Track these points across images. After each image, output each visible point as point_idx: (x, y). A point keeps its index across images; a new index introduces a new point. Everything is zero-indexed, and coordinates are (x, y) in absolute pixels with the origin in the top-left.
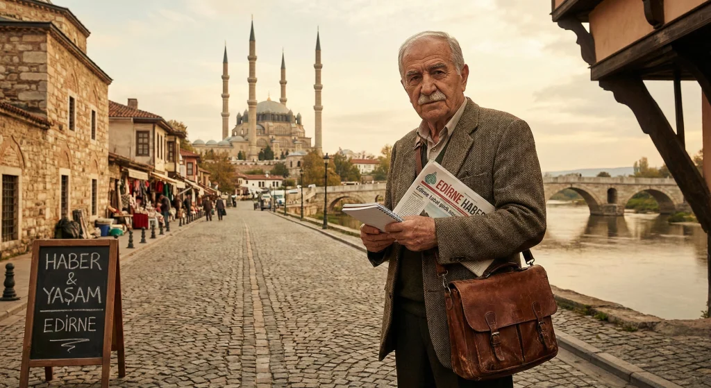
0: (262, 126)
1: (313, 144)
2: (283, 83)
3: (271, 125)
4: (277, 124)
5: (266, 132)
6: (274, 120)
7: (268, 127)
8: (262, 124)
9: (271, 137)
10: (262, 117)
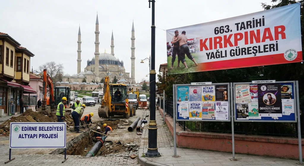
0: (102, 66)
2: (113, 46)
4: (110, 66)
5: (105, 70)
6: (109, 64)
7: (106, 67)
8: (102, 65)
9: (107, 72)
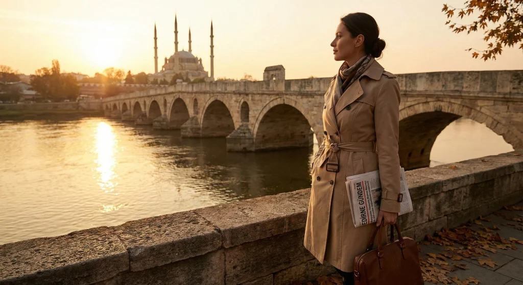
0: (181, 65)
1: (209, 75)
2: (190, 42)
3: (186, 64)
4: (189, 64)
5: (184, 68)
6: (188, 62)
7: (185, 65)
10: (182, 60)
